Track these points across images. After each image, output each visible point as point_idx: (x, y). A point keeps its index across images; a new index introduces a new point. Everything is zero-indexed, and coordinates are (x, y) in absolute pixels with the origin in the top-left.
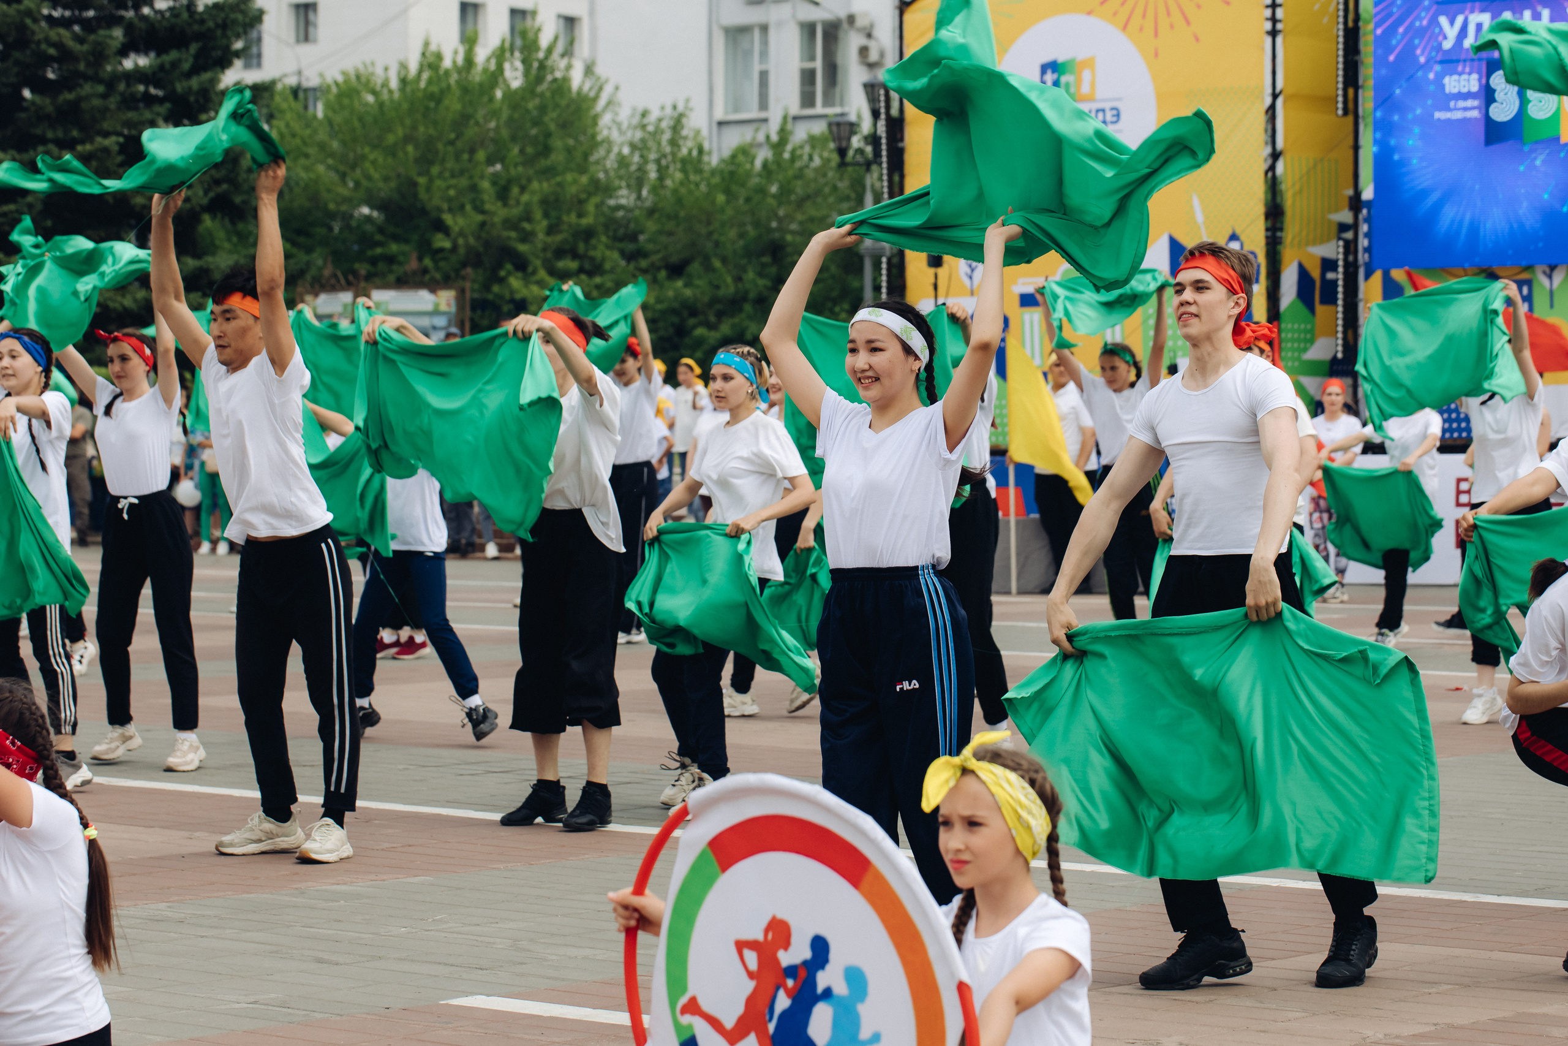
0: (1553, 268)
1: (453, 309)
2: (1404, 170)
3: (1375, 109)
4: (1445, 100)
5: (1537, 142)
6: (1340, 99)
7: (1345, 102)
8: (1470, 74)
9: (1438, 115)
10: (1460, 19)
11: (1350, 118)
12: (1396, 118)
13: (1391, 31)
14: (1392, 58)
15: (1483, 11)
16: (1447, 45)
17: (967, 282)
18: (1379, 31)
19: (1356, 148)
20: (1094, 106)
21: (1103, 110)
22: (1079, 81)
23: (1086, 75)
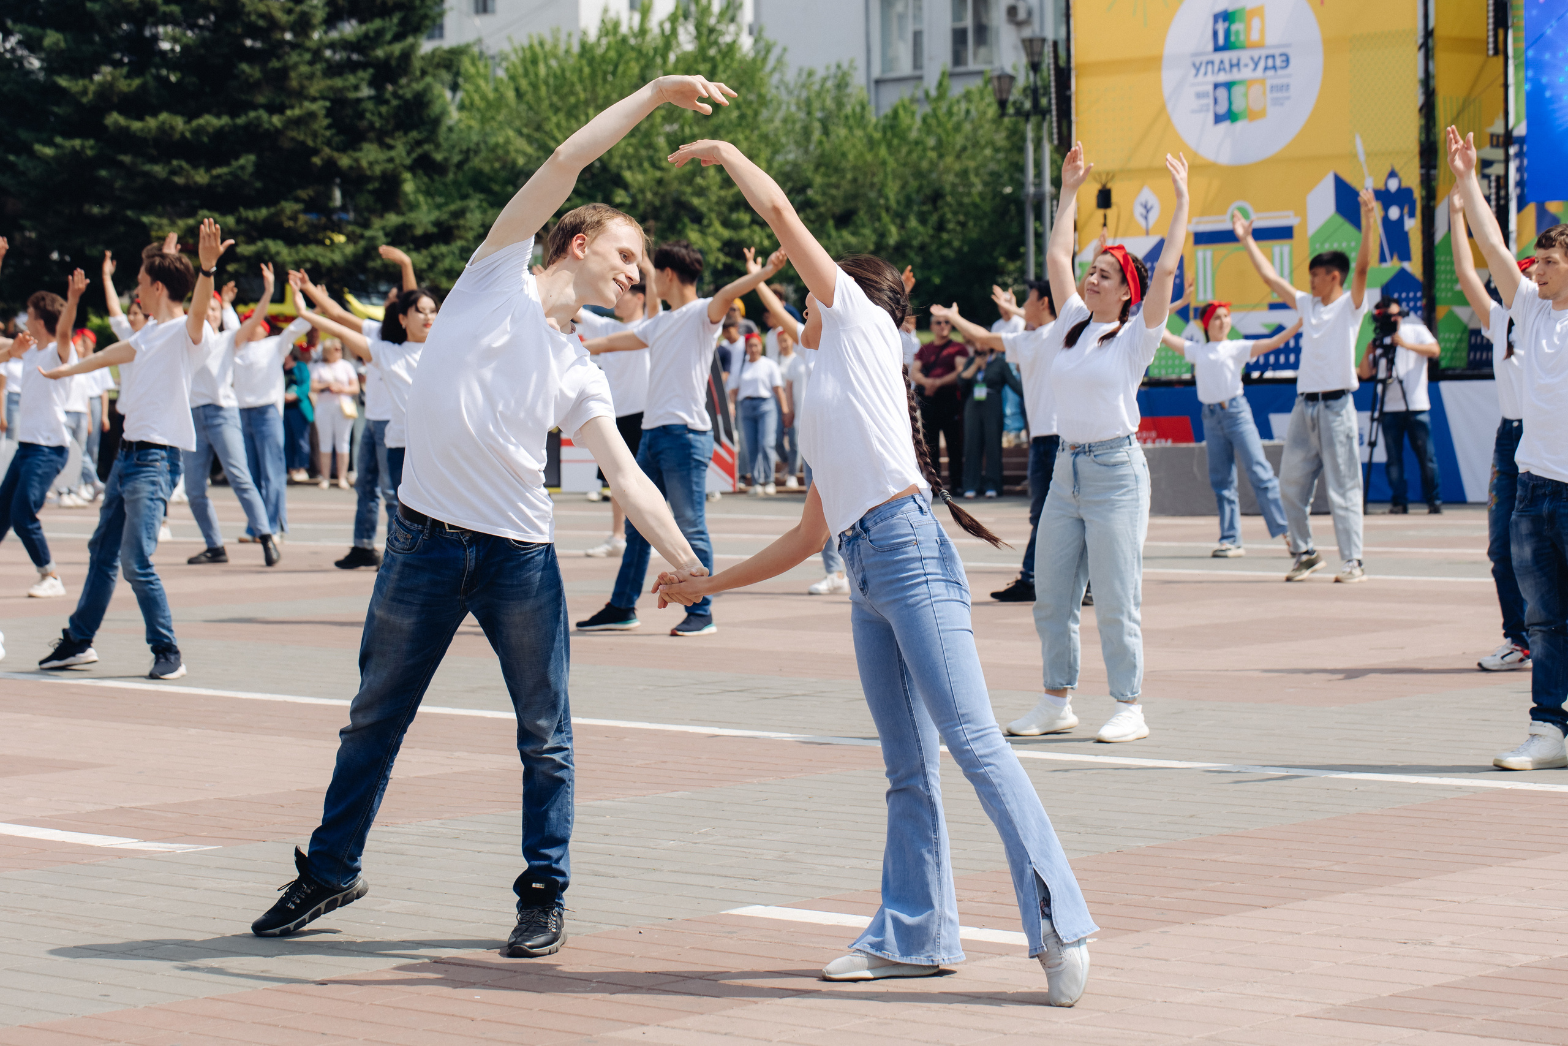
2: (1556, 106)
3: (1527, 49)
6: (1491, 40)
7: (1496, 42)
11: (1501, 58)
12: (1547, 56)
17: (1142, 222)
19: (1506, 86)
20: (1264, 52)
21: (1273, 57)
22: (1248, 29)
23: (1256, 23)
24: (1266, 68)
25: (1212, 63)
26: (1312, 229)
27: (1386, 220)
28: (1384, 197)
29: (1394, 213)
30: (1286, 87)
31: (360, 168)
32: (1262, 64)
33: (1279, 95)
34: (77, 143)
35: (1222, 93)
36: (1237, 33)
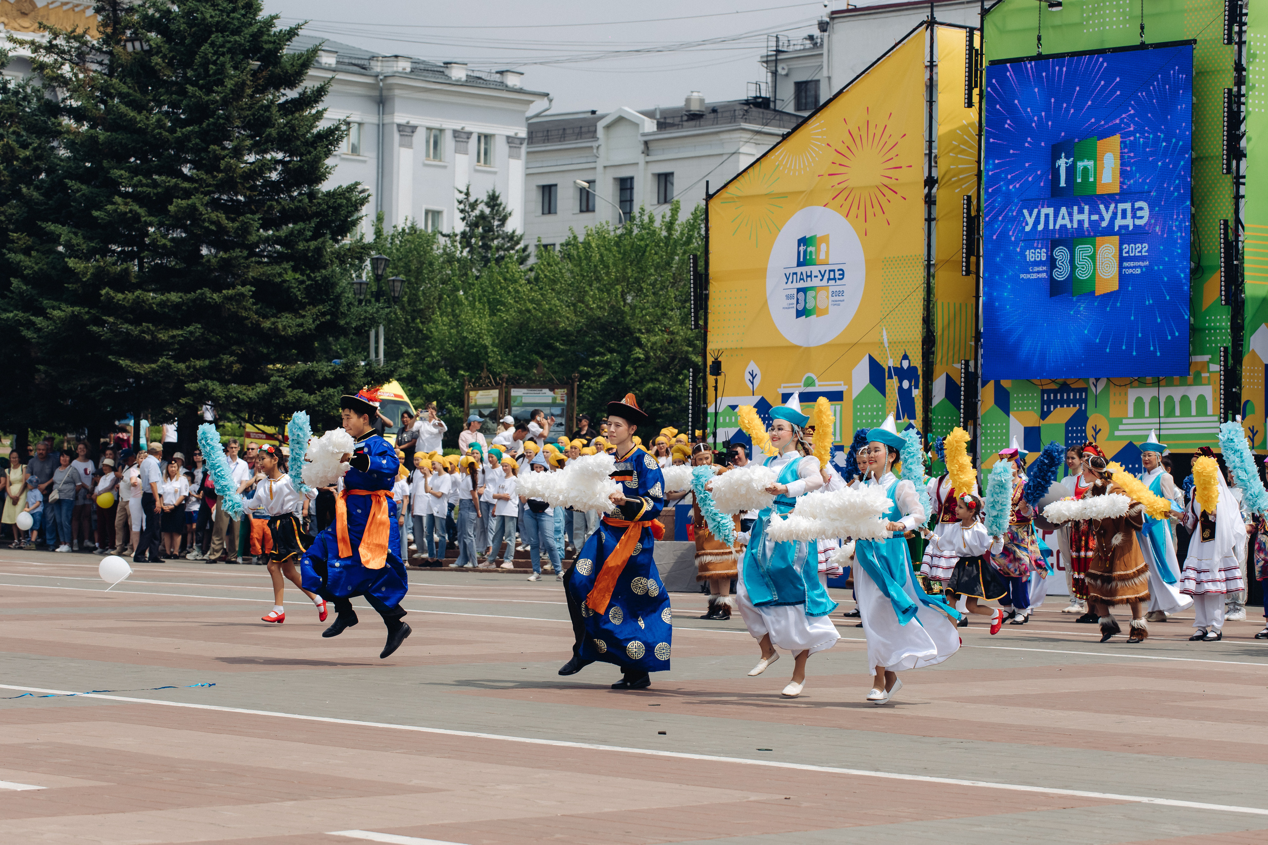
0: (1097, 380)
1: (565, 402)
2: (999, 314)
4: (1026, 266)
5: (1081, 296)
6: (964, 264)
7: (968, 266)
8: (1041, 249)
9: (1022, 276)
10: (1036, 211)
11: (973, 276)
12: (996, 278)
13: (994, 219)
14: (995, 237)
15: (1048, 207)
16: (1028, 229)
17: (750, 385)
18: (987, 219)
19: (977, 297)
20: (828, 268)
21: (834, 271)
22: (818, 251)
23: (823, 247)
24: (829, 279)
25: (796, 274)
26: (855, 393)
27: (900, 388)
28: (901, 373)
29: (906, 384)
30: (841, 293)
31: (276, 328)
32: (826, 276)
33: (837, 298)
34: (77, 309)
35: (801, 294)
36: (811, 252)
